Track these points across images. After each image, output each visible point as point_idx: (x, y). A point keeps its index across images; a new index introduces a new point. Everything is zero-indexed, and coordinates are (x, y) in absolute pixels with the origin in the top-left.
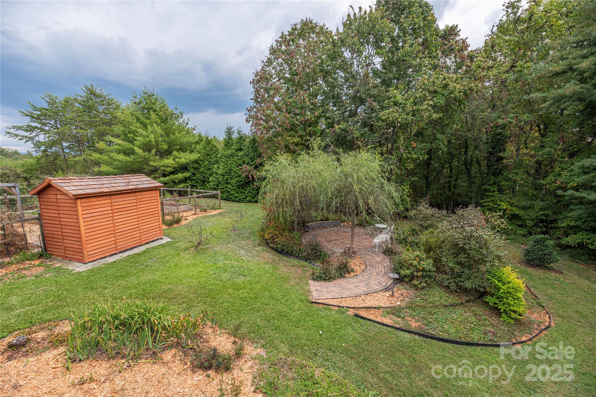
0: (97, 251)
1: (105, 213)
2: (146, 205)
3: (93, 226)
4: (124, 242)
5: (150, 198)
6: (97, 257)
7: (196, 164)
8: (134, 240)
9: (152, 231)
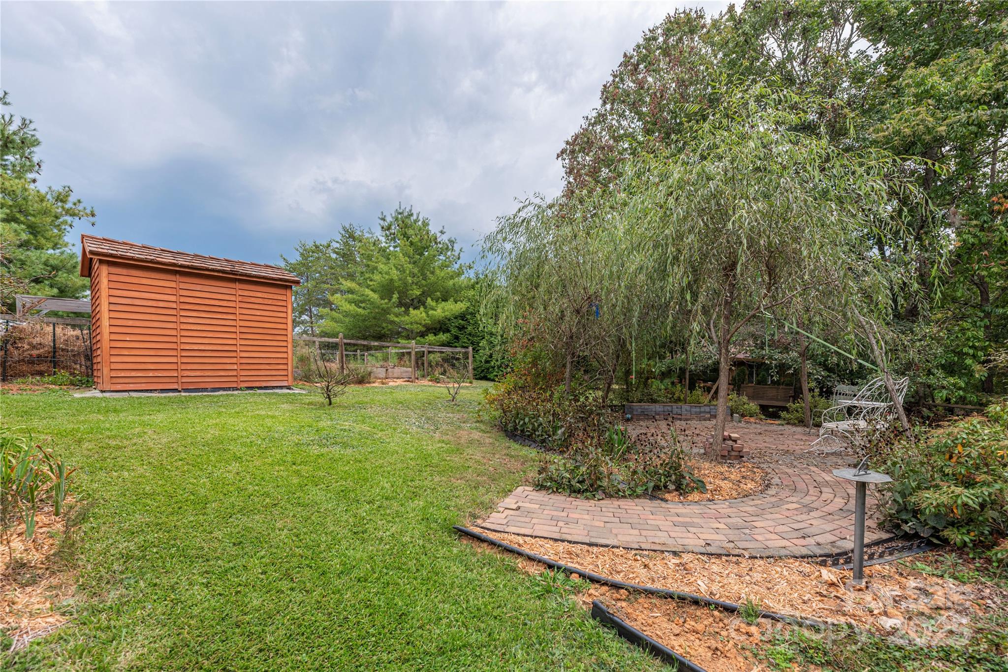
0: (133, 374)
1: (161, 304)
2: (258, 313)
3: (130, 323)
4: (198, 373)
5: (270, 302)
6: (131, 385)
7: (463, 320)
8: (222, 373)
9: (267, 367)
